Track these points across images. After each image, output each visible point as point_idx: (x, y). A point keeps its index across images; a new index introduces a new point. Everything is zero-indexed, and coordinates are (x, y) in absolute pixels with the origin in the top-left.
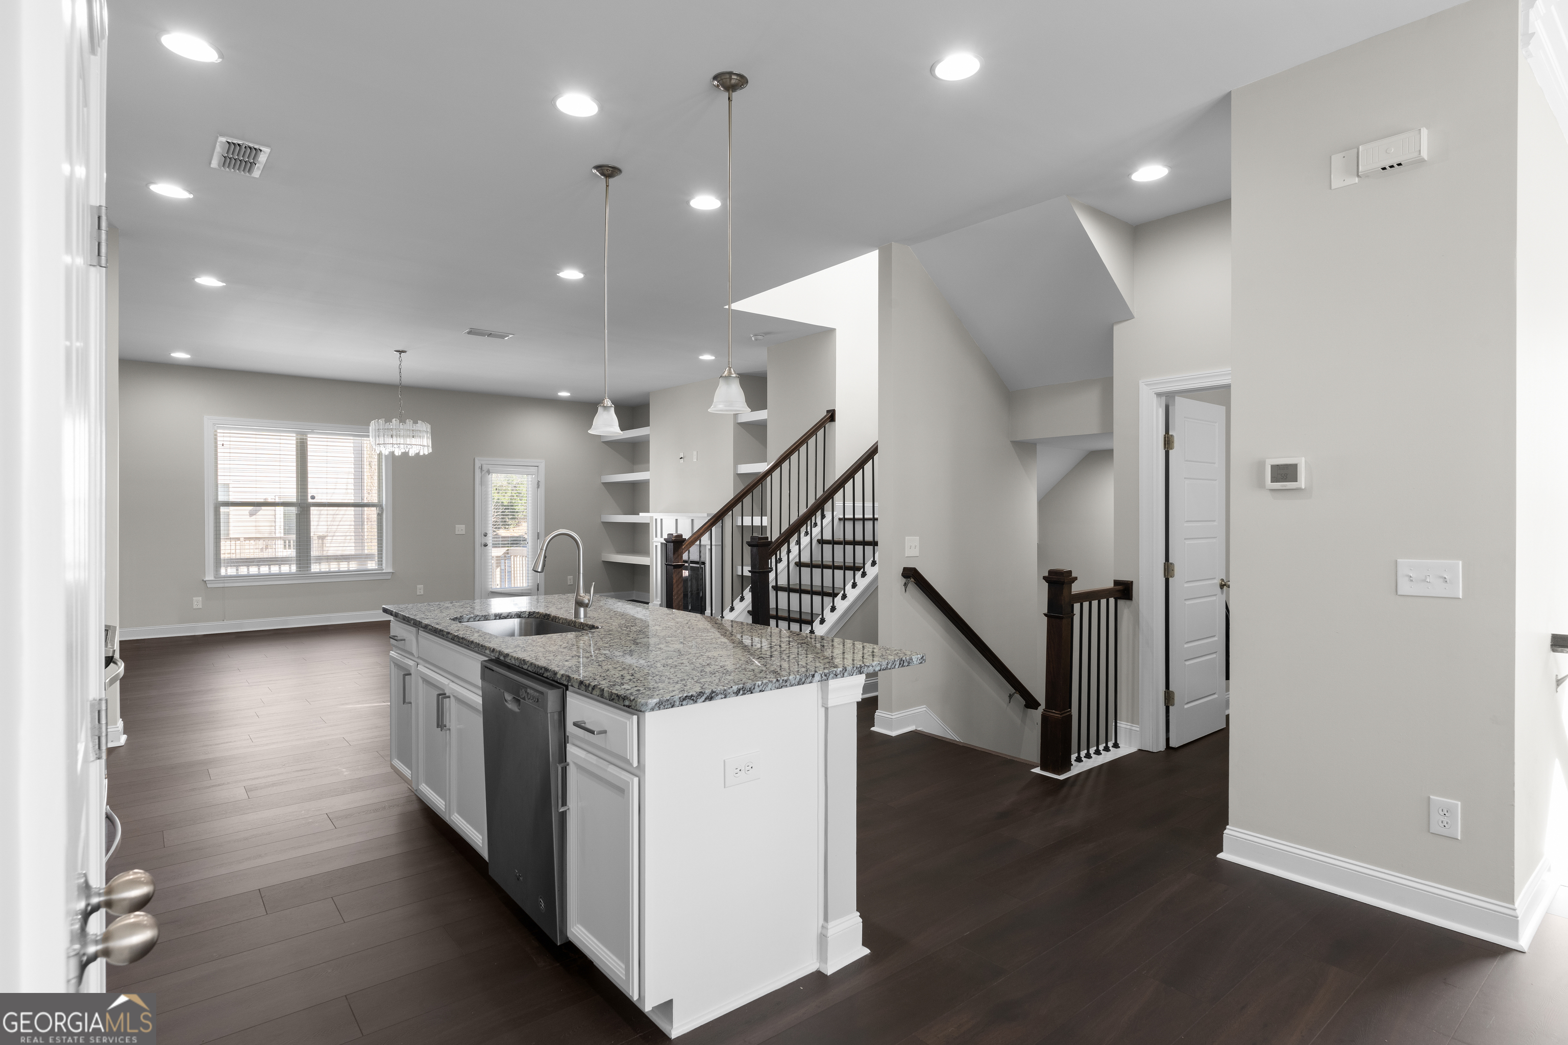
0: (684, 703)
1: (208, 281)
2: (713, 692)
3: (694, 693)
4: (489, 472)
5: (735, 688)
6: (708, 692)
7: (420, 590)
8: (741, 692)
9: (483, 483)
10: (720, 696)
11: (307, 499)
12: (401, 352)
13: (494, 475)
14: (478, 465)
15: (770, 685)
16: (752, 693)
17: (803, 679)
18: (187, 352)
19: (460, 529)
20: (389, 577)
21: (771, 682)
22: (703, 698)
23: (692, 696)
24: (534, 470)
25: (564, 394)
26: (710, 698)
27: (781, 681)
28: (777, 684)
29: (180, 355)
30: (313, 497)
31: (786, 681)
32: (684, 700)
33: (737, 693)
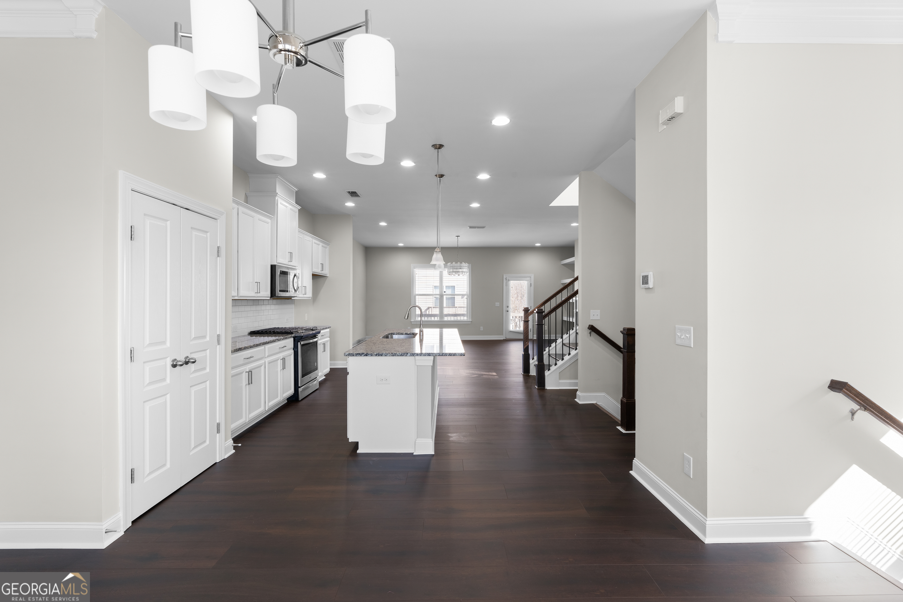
0: (357, 355)
1: (383, 224)
2: (367, 353)
3: (361, 353)
4: (509, 280)
5: (375, 353)
6: (365, 353)
7: (482, 328)
8: (378, 355)
9: (507, 285)
10: (370, 355)
11: (443, 293)
12: (458, 236)
13: (512, 282)
14: (505, 277)
15: (389, 354)
16: (382, 356)
17: (403, 354)
18: (402, 243)
19: (497, 304)
20: (470, 323)
21: (390, 353)
22: (364, 355)
23: (360, 354)
24: (528, 279)
25: (538, 245)
26: (366, 355)
27: (393, 354)
28: (392, 355)
29: (401, 245)
30: (445, 292)
31: (396, 354)
32: (357, 354)
33: (376, 355)
